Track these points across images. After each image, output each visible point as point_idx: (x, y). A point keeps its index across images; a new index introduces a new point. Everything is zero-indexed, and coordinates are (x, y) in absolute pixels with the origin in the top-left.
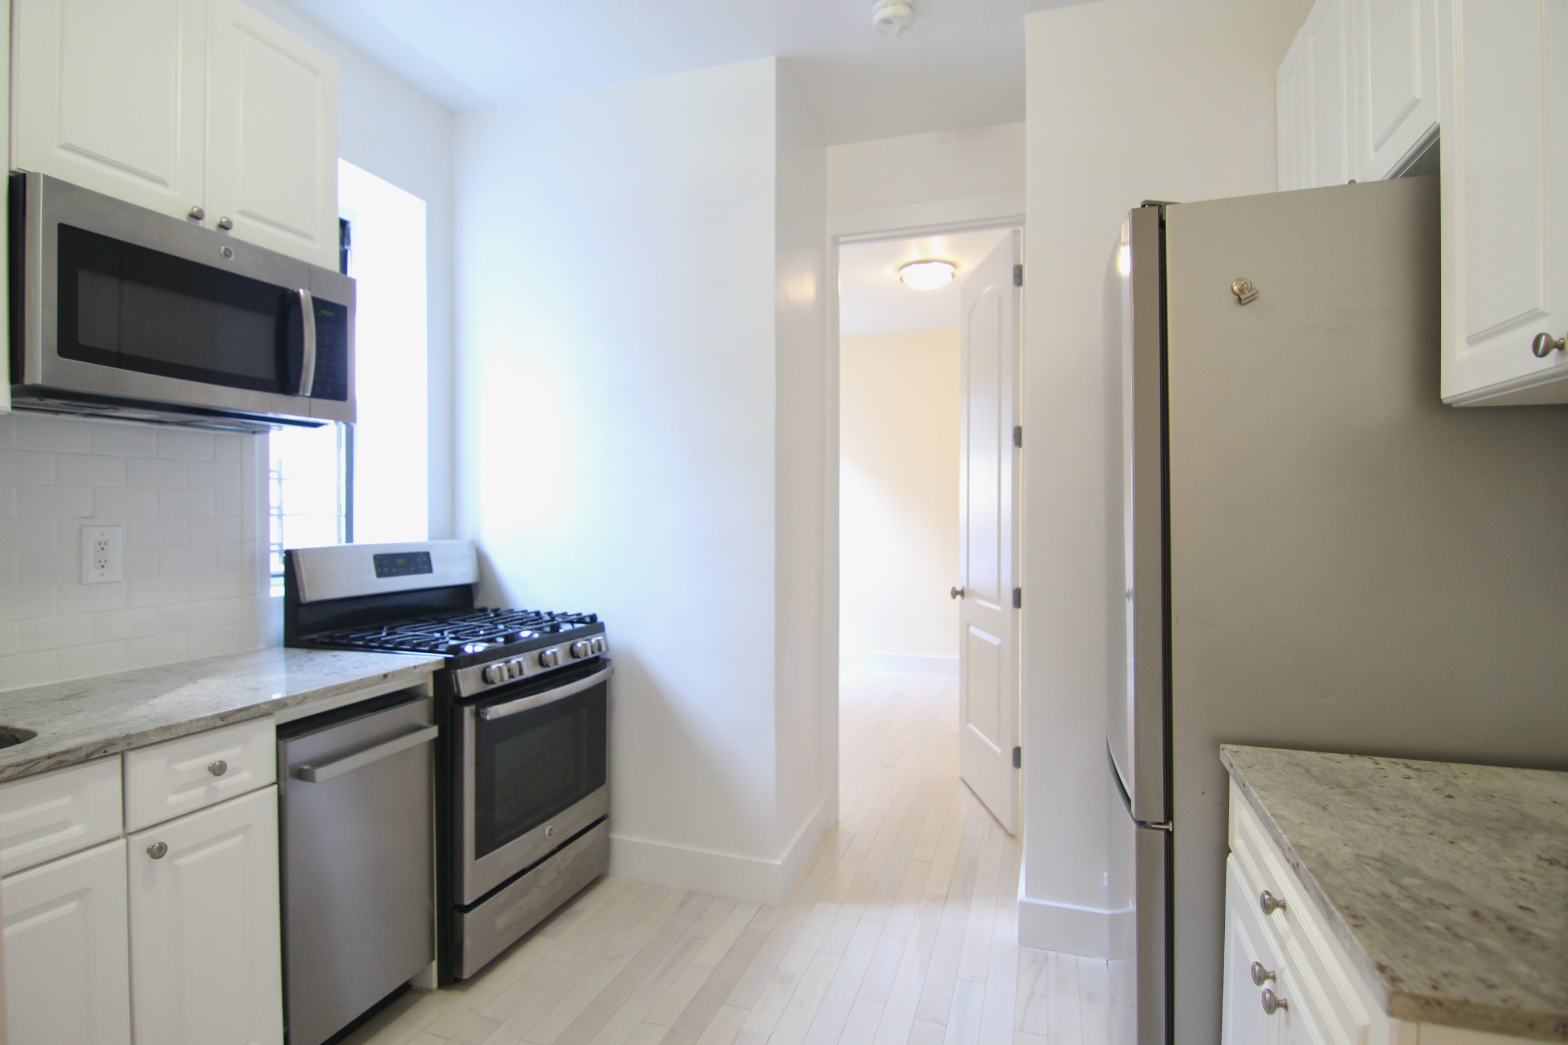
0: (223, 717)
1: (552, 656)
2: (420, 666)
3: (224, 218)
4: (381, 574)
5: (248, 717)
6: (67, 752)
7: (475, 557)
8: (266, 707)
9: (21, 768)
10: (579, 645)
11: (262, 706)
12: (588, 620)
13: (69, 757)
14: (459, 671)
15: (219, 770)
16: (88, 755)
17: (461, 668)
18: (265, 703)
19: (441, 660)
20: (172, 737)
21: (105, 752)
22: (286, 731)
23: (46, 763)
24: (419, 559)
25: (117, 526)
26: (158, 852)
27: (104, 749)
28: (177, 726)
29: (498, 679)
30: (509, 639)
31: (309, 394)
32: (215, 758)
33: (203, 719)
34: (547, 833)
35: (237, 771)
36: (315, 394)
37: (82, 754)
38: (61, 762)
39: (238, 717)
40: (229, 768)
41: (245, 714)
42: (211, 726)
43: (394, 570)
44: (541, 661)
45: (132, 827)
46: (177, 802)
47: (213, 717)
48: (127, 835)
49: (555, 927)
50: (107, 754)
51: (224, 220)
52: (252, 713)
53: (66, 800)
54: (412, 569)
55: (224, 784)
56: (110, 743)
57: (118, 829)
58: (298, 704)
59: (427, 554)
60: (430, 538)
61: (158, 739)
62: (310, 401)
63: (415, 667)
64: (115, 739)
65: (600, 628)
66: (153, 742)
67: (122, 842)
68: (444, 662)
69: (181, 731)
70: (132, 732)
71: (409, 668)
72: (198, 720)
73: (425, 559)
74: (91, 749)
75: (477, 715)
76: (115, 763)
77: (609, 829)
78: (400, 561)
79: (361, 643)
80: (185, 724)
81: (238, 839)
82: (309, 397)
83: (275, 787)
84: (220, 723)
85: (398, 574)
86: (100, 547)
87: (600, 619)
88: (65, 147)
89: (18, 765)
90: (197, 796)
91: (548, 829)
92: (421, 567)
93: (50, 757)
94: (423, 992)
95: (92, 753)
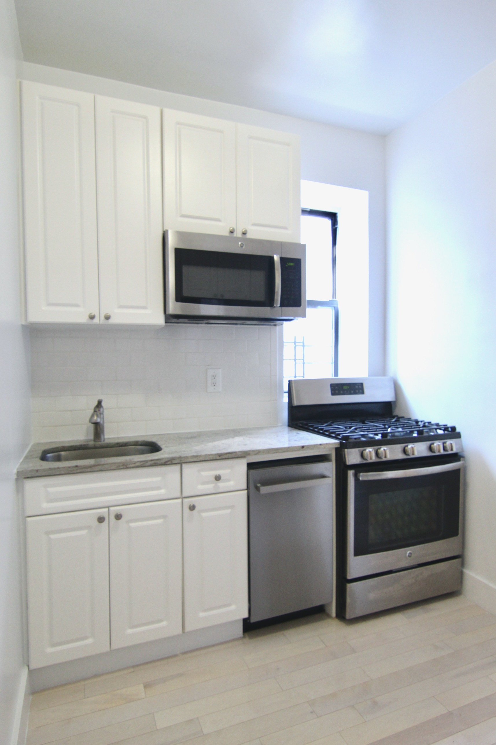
0: (220, 455)
1: (411, 449)
2: (324, 444)
3: (244, 229)
4: (333, 394)
5: (231, 457)
6: (158, 460)
7: (393, 386)
8: (240, 453)
9: (142, 463)
10: (435, 445)
11: (238, 453)
12: (450, 429)
13: (159, 462)
14: (346, 450)
15: (218, 478)
16: (165, 462)
17: (347, 448)
18: (239, 452)
19: (337, 443)
20: (198, 460)
21: (172, 462)
22: (251, 466)
23: (150, 463)
24: (357, 387)
25: (220, 369)
26: (192, 508)
27: (171, 461)
28: (200, 456)
29: (369, 458)
30: (384, 435)
31: (279, 305)
32: (217, 473)
33: (212, 455)
34: (407, 555)
35: (228, 480)
36: (282, 305)
37: (163, 461)
38: (155, 463)
39: (226, 456)
40: (222, 478)
41: (230, 456)
42: (215, 458)
43: (342, 392)
44: (405, 451)
45: (185, 494)
46: (202, 488)
47: (215, 455)
48: (183, 498)
49: (411, 612)
50: (172, 463)
51: (244, 230)
52: (233, 455)
53: (159, 479)
54: (352, 392)
55: (222, 485)
56: (173, 459)
57: (178, 494)
58: (256, 454)
59: (362, 384)
60: (369, 376)
61: (192, 460)
62: (282, 309)
63: (321, 445)
64: (175, 457)
65: (458, 436)
66: (190, 461)
67: (180, 501)
68: (339, 444)
69: (201, 459)
70: (182, 456)
71: (317, 444)
72: (209, 455)
73: (360, 387)
74: (167, 460)
75: (356, 476)
76: (178, 467)
77: (463, 564)
78: (345, 388)
79: (311, 428)
80: (204, 455)
81: (228, 511)
82: (279, 307)
83: (246, 492)
84: (218, 458)
85: (344, 394)
86: (213, 377)
87: (458, 430)
88: (183, 216)
89: (141, 462)
90: (210, 487)
91: (408, 552)
92: (357, 391)
93: (152, 460)
94: (329, 616)
95: (167, 462)
